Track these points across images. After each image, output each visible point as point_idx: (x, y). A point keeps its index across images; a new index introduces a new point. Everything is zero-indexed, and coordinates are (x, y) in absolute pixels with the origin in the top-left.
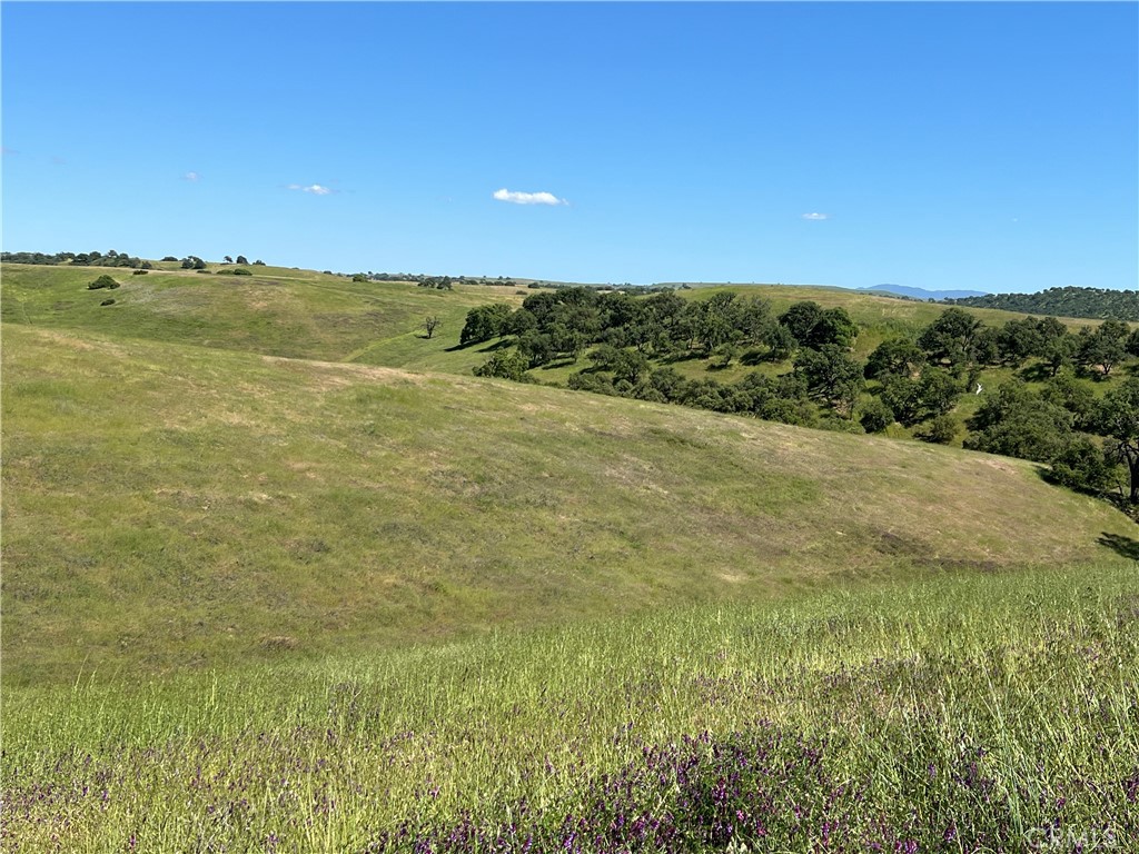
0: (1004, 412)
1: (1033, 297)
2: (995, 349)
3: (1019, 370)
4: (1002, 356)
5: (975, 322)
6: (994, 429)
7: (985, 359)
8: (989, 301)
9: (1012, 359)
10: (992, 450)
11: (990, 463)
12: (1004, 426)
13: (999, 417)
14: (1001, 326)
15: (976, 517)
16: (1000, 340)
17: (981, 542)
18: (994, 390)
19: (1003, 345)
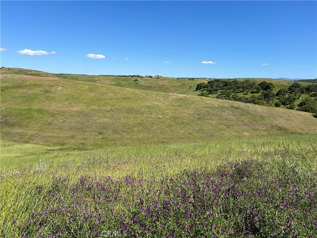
0: (306, 103)
1: (314, 80)
2: (304, 90)
3: (310, 95)
4: (306, 92)
5: (300, 85)
6: (303, 107)
7: (302, 92)
8: (304, 81)
9: (308, 92)
10: (303, 111)
11: (302, 113)
12: (306, 106)
13: (305, 104)
14: (306, 86)
15: (299, 124)
16: (306, 88)
17: (299, 129)
18: (304, 99)
19: (306, 90)
